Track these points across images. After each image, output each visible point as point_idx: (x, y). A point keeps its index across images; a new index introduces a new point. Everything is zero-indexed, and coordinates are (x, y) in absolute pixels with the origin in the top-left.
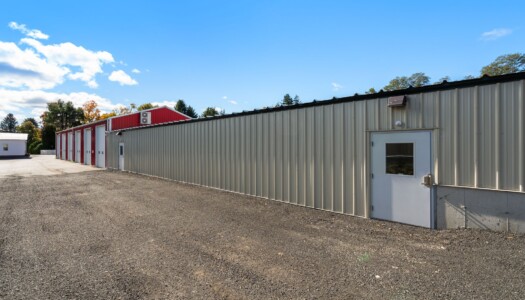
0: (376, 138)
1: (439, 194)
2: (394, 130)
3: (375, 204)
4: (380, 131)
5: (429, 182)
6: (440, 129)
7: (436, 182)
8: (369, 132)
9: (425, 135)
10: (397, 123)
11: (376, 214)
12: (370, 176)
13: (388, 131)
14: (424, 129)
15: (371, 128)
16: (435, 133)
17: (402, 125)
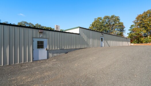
0: (34, 39)
1: (48, 51)
2: (39, 38)
3: (34, 57)
4: (36, 38)
5: (47, 49)
6: (49, 38)
7: (48, 49)
8: (33, 38)
9: (46, 40)
10: (40, 36)
11: (34, 60)
12: (33, 50)
13: (38, 38)
14: (46, 38)
15: (33, 37)
16: (48, 39)
17: (41, 37)
